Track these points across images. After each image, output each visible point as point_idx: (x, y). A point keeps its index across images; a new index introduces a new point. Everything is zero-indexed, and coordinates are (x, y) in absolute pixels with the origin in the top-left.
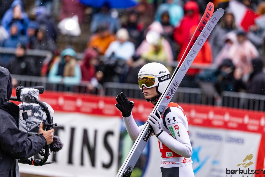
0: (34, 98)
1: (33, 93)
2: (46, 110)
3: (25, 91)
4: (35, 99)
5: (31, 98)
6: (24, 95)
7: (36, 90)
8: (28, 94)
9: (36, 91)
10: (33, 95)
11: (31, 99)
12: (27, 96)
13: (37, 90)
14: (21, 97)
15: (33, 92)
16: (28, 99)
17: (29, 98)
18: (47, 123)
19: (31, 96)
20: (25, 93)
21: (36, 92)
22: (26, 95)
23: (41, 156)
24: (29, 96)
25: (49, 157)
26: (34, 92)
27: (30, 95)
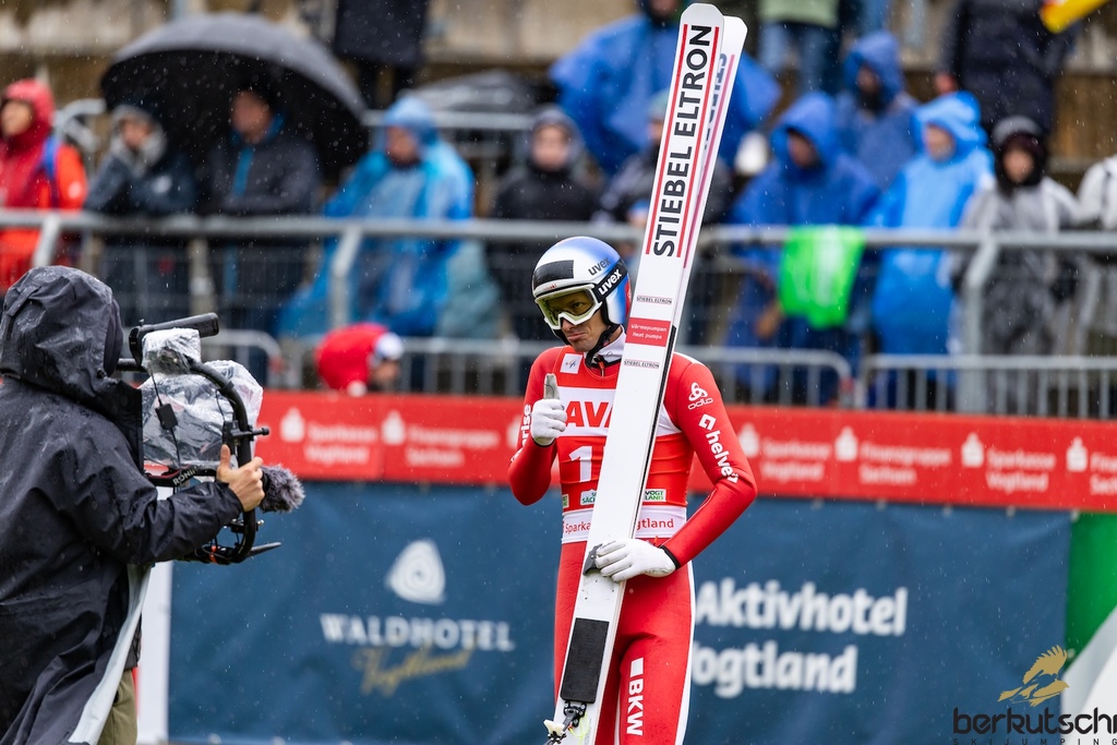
0: (185, 360)
1: (181, 343)
2: (227, 391)
3: (155, 340)
4: (191, 361)
5: (175, 360)
6: (153, 353)
7: (190, 333)
8: (166, 348)
9: (189, 337)
10: (182, 350)
11: (177, 365)
12: (164, 357)
13: (192, 330)
14: (145, 363)
15: (182, 340)
16: (169, 365)
17: (170, 362)
18: (236, 432)
19: (177, 355)
20: (154, 349)
21: (188, 340)
22: (158, 355)
23: (234, 534)
24: (169, 354)
25: (257, 533)
26: (184, 341)
27: (171, 350)
